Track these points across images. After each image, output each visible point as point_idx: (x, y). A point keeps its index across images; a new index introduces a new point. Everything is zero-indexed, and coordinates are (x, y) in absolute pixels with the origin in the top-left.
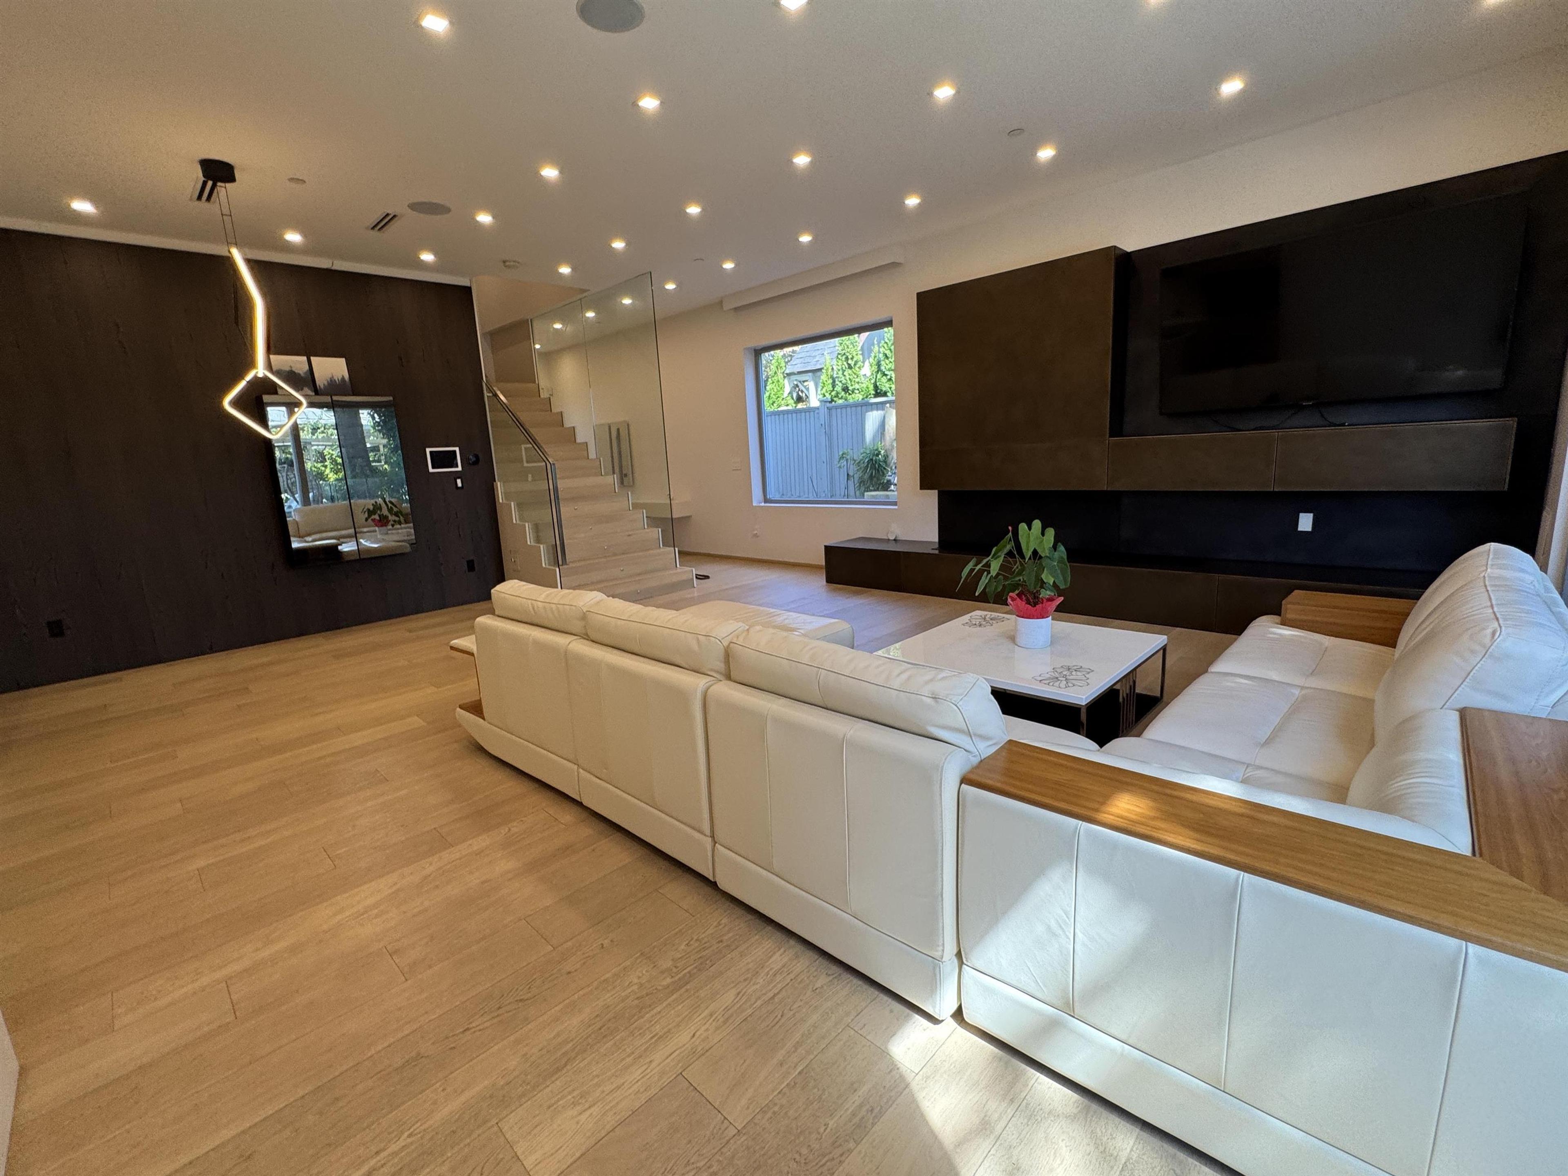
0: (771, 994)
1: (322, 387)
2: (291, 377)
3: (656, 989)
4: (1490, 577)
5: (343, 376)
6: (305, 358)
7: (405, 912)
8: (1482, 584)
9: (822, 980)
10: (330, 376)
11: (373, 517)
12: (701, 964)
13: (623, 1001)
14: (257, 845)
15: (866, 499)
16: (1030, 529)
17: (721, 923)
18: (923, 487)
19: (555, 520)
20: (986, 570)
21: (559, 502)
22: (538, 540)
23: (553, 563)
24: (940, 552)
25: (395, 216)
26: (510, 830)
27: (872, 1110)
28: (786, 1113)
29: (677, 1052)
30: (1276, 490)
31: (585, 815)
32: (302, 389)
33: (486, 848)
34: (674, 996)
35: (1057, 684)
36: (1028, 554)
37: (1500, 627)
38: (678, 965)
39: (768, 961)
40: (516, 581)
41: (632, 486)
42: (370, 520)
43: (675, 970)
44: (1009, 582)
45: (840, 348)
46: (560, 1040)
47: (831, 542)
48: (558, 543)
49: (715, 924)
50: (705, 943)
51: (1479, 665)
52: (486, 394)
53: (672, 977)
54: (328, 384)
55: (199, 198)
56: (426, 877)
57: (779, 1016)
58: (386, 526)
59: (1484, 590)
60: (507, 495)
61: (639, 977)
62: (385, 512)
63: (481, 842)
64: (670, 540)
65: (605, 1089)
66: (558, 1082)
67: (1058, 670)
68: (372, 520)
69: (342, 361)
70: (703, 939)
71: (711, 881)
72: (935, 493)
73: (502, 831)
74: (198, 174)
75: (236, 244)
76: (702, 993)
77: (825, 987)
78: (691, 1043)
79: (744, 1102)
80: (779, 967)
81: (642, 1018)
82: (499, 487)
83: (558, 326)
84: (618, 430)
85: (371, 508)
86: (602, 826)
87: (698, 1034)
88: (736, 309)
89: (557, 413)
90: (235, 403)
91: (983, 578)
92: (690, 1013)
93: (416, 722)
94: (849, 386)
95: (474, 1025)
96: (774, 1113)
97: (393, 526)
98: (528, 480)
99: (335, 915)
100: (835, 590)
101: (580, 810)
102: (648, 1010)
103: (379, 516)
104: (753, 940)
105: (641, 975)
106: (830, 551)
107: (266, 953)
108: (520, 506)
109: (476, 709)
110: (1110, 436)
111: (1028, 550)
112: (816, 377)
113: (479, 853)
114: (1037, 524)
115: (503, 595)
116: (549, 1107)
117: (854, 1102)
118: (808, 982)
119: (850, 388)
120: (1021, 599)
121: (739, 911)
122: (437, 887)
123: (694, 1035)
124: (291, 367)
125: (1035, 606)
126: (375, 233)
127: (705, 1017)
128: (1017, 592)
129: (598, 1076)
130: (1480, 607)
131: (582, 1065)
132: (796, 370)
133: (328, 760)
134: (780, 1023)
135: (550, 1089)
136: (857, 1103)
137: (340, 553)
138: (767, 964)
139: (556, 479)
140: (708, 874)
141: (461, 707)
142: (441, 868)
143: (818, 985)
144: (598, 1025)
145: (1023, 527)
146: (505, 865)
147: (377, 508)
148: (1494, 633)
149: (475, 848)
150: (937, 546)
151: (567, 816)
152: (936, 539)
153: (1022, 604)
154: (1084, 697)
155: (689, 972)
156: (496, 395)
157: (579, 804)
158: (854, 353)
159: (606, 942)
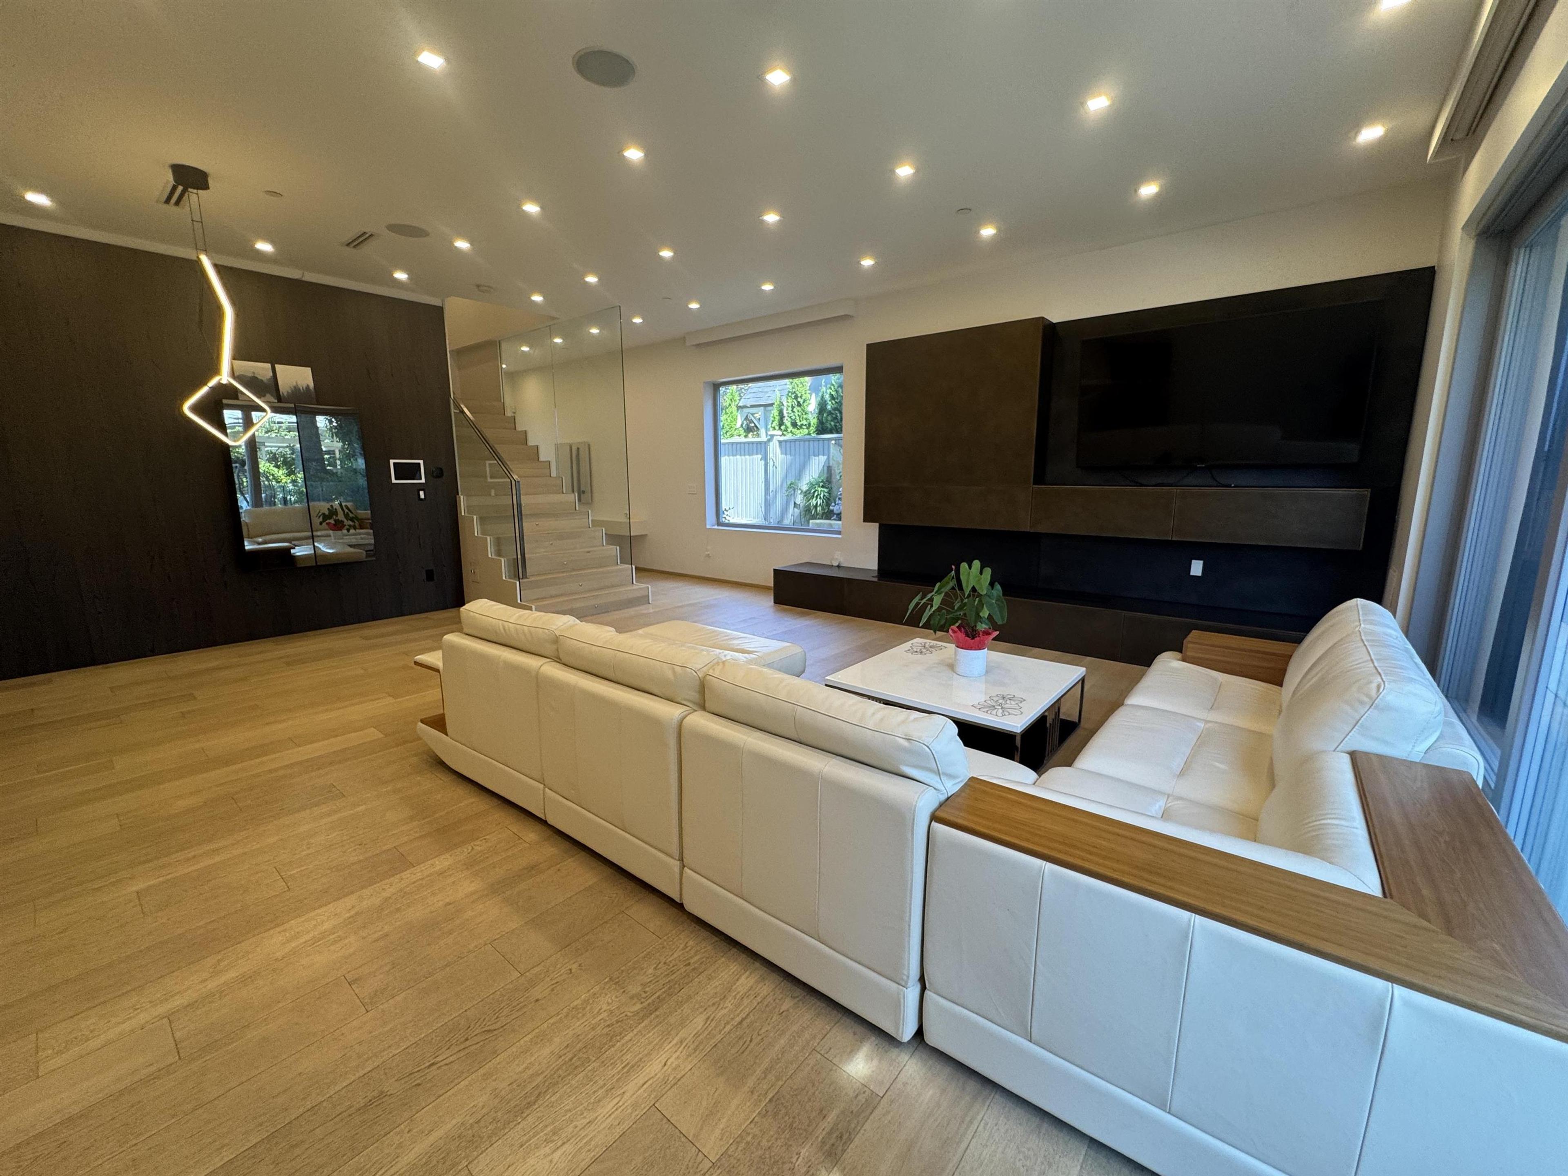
0: (738, 1019)
1: (285, 394)
2: (252, 383)
3: (626, 1015)
4: (1365, 632)
5: (308, 385)
6: (269, 365)
7: (364, 938)
8: (1358, 639)
9: (787, 1004)
10: (295, 384)
11: (328, 521)
12: (669, 988)
13: (593, 1029)
14: (202, 865)
15: (811, 526)
16: (970, 567)
17: (688, 945)
18: (866, 519)
19: (517, 535)
20: (928, 604)
21: (522, 518)
22: (499, 553)
23: (513, 576)
24: (879, 580)
25: (371, 235)
26: (473, 849)
27: (841, 1137)
28: (759, 1143)
29: (650, 1082)
30: (1174, 539)
31: (549, 832)
32: (264, 396)
33: (449, 869)
34: (643, 1025)
35: (994, 712)
36: (967, 591)
37: (1384, 682)
38: (647, 989)
39: (735, 984)
40: (486, 600)
41: (590, 503)
42: (324, 524)
43: (644, 995)
44: (951, 616)
45: (790, 387)
46: (530, 1072)
47: (779, 567)
48: (519, 556)
49: (681, 946)
50: (673, 966)
51: (1366, 714)
52: (453, 410)
53: (642, 1003)
54: (292, 391)
55: (168, 201)
56: (387, 899)
57: (748, 1042)
58: (341, 530)
59: (1361, 644)
60: (469, 508)
61: (609, 1004)
62: (341, 517)
63: (443, 862)
64: (628, 558)
65: (578, 1123)
66: (529, 1118)
67: (994, 699)
68: (327, 524)
69: (308, 371)
70: (670, 962)
71: (677, 903)
72: (876, 526)
73: (465, 850)
74: (169, 178)
75: (206, 251)
76: (672, 1020)
77: (791, 1010)
78: (663, 1071)
79: (717, 1132)
80: (745, 990)
81: (613, 1046)
82: (462, 500)
83: (525, 349)
84: (578, 449)
85: (327, 513)
86: (567, 845)
87: (669, 1063)
88: (698, 345)
89: (522, 431)
90: (195, 409)
91: (927, 611)
92: (661, 1040)
93: (373, 734)
94: (798, 421)
95: (439, 1059)
96: (748, 1143)
97: (348, 530)
98: (490, 495)
99: (288, 941)
100: (784, 610)
101: (544, 828)
102: (618, 1038)
103: (335, 521)
104: (720, 962)
105: (610, 1001)
106: (779, 574)
107: (211, 985)
108: (482, 520)
109: (439, 723)
110: (1034, 484)
111: (967, 587)
112: (767, 411)
113: (441, 873)
114: (977, 564)
115: (472, 614)
116: (522, 1146)
117: (824, 1129)
118: (774, 1005)
119: (799, 424)
120: (961, 631)
121: (705, 933)
122: (398, 910)
123: (665, 1064)
124: (254, 373)
125: (973, 638)
126: (350, 250)
127: (676, 1044)
128: (957, 624)
129: (570, 1110)
130: (1360, 661)
131: (553, 1099)
132: (749, 404)
133: (281, 773)
134: (750, 1048)
135: (520, 1126)
136: (827, 1130)
137: (293, 558)
138: (734, 987)
139: (520, 497)
140: (674, 894)
141: (422, 721)
142: (401, 890)
143: (784, 1008)
144: (570, 1055)
145: (964, 566)
146: (468, 886)
147: (333, 512)
148: (1379, 687)
149: (438, 868)
150: (876, 574)
151: (531, 834)
152: (875, 567)
153: (961, 635)
154: (1019, 726)
155: (659, 997)
156: (463, 412)
157: (544, 822)
158: (803, 393)
159: (574, 967)
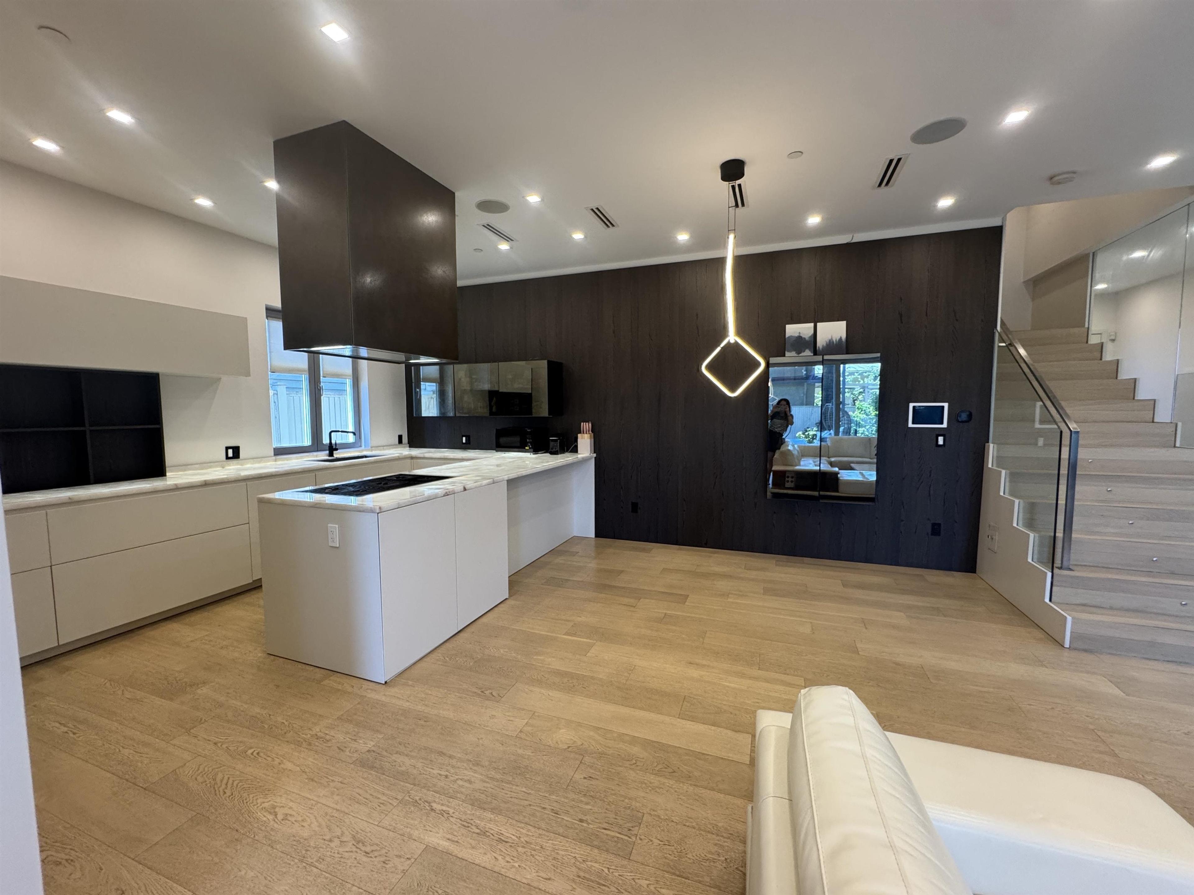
1: (821, 347)
2: (797, 342)
5: (841, 337)
6: (813, 325)
10: (830, 338)
22: (1030, 524)
25: (899, 160)
32: (803, 352)
52: (998, 346)
54: (827, 344)
55: (737, 204)
60: (1000, 461)
69: (844, 324)
82: (992, 449)
89: (1111, 362)
108: (1014, 477)
124: (800, 333)
126: (883, 189)
139: (1075, 451)
